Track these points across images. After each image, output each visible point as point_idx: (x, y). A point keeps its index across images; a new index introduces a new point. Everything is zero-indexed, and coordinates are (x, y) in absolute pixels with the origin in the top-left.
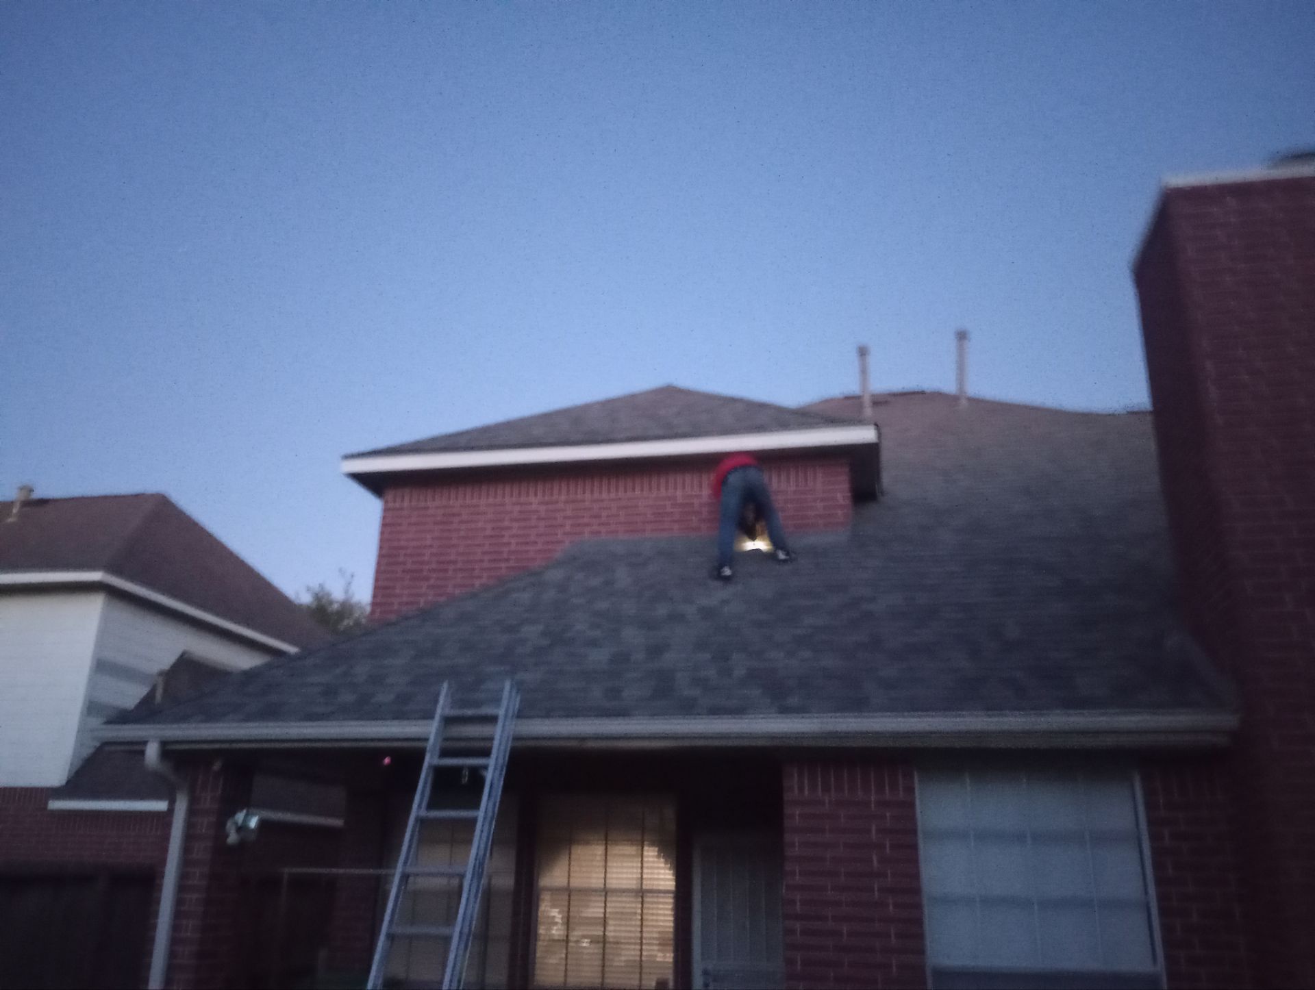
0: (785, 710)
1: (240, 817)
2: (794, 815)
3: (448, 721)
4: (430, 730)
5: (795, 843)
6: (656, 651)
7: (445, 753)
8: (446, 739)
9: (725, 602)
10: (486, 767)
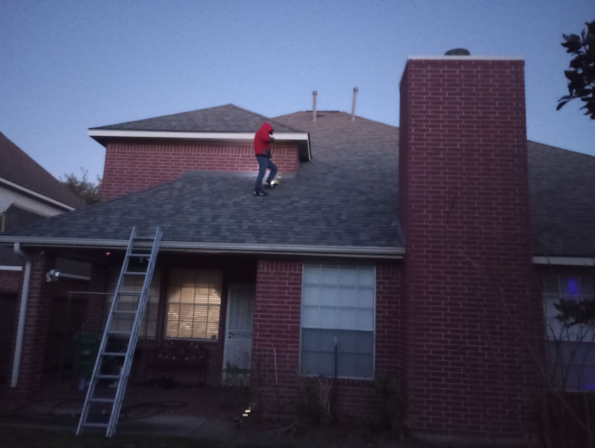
0: (259, 242)
1: (52, 272)
2: (260, 277)
3: (135, 240)
4: (128, 243)
5: (260, 286)
6: (215, 218)
7: (133, 252)
8: (134, 247)
9: (244, 200)
10: (149, 258)
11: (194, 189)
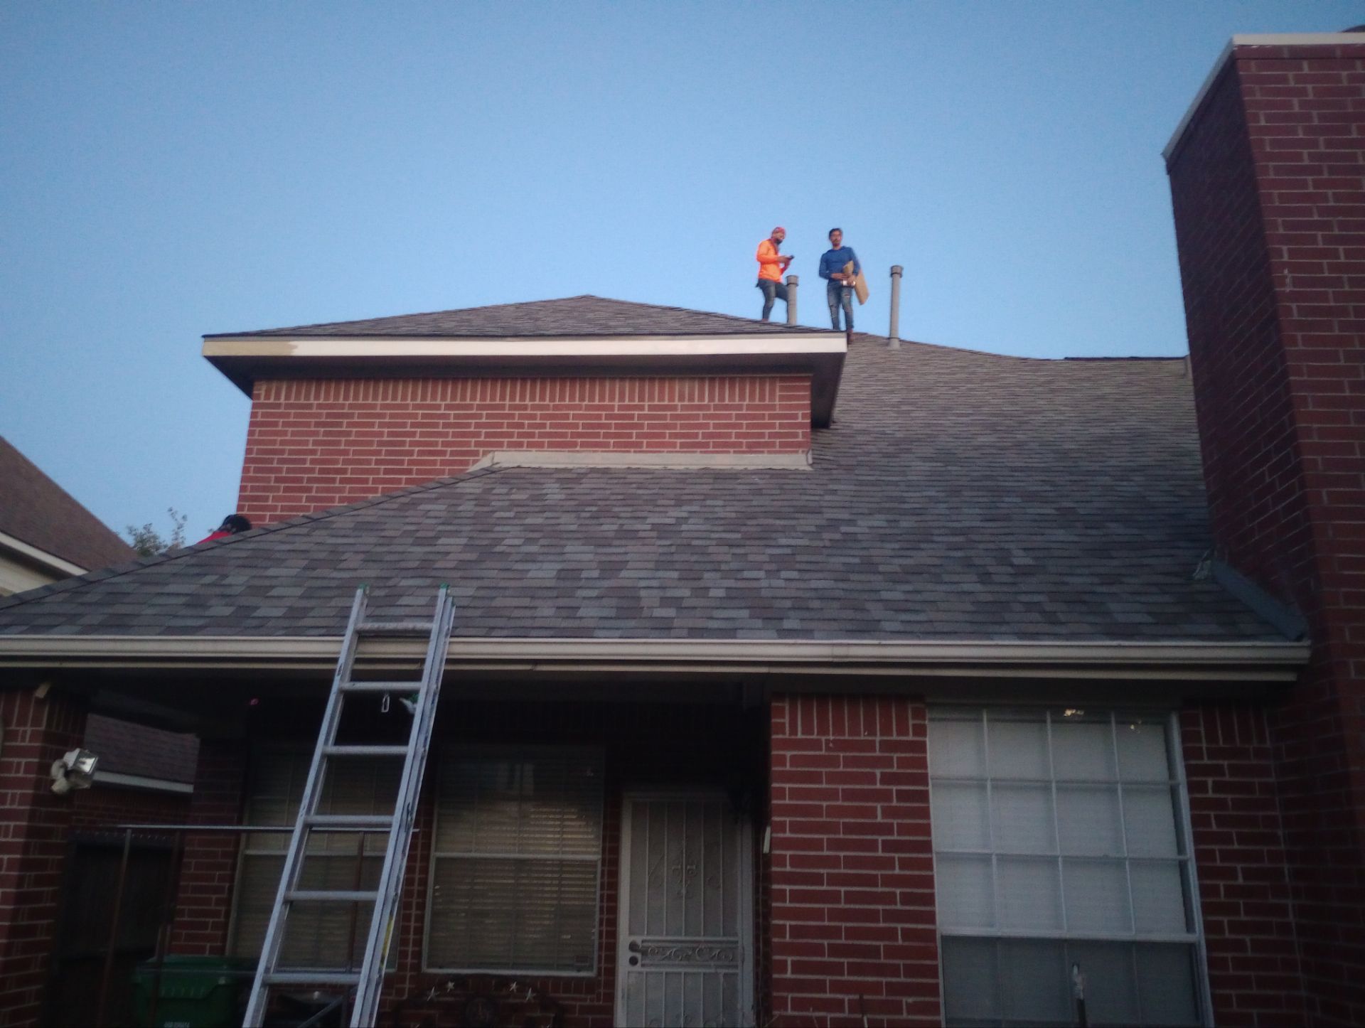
0: (784, 633)
1: (70, 758)
2: (784, 759)
3: (363, 636)
4: (341, 648)
5: (783, 793)
6: (610, 568)
7: (356, 676)
8: (358, 661)
9: (681, 521)
10: (412, 695)
11: (521, 496)
